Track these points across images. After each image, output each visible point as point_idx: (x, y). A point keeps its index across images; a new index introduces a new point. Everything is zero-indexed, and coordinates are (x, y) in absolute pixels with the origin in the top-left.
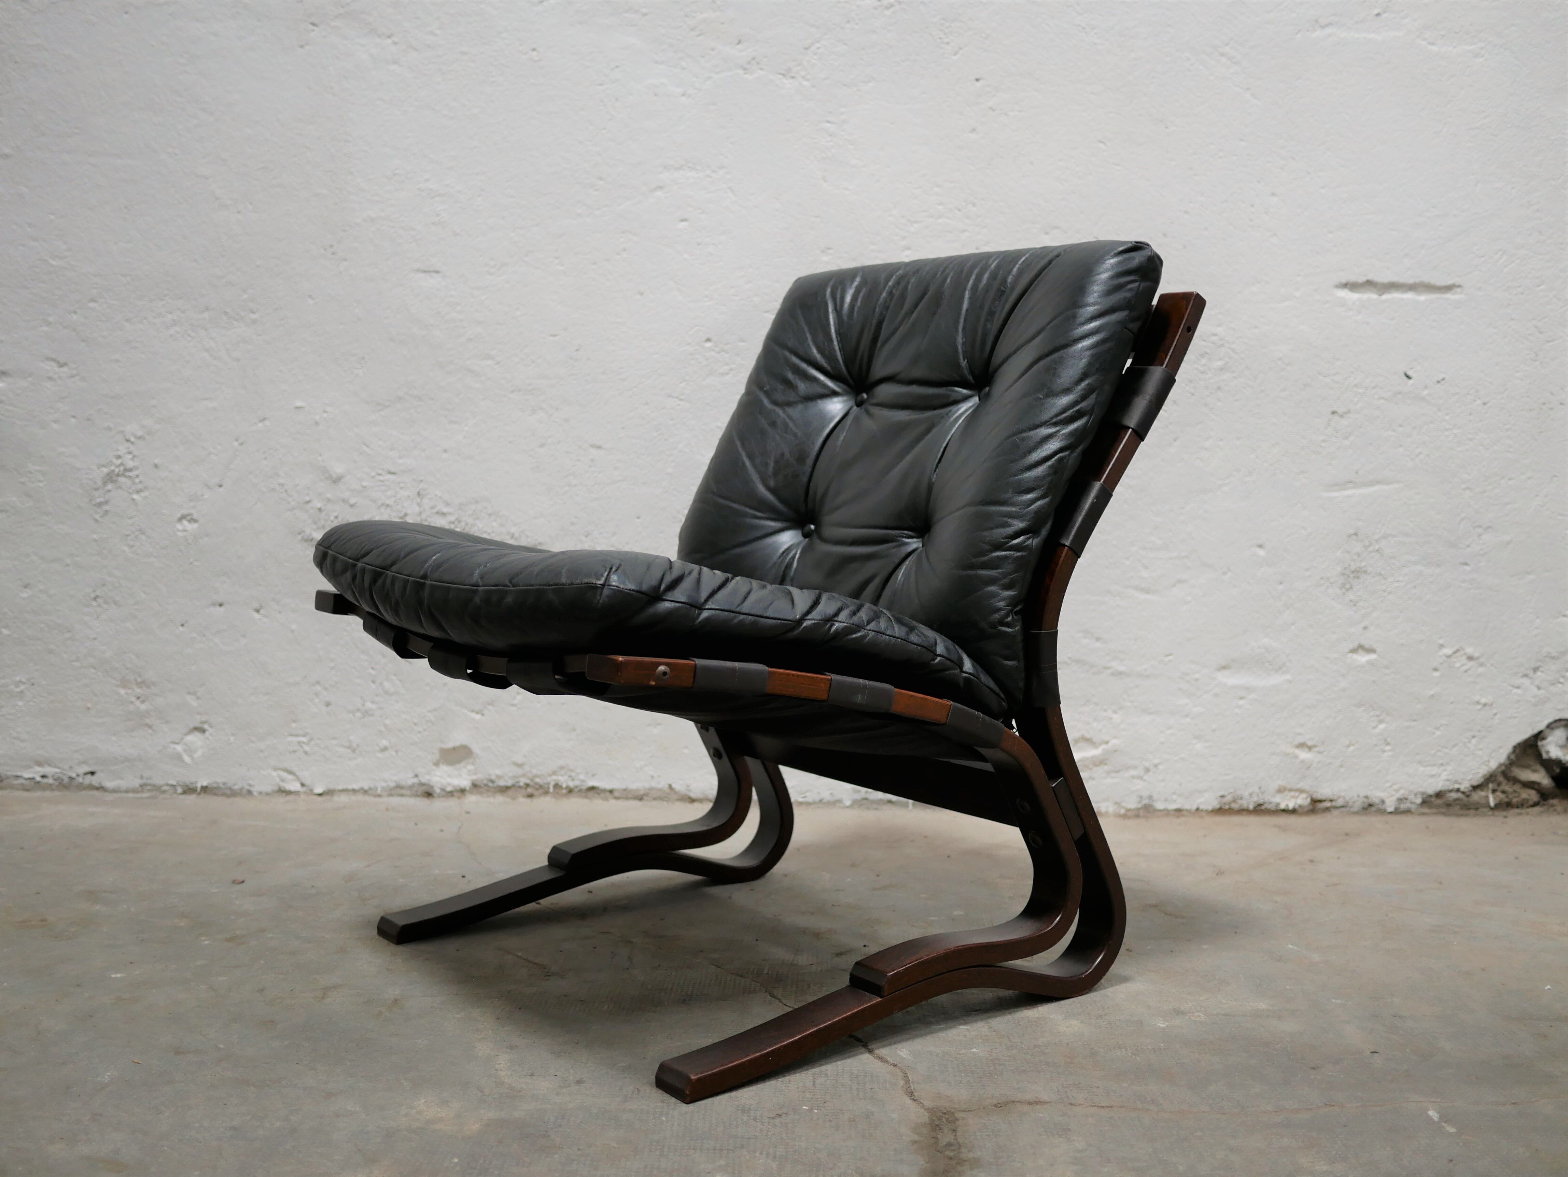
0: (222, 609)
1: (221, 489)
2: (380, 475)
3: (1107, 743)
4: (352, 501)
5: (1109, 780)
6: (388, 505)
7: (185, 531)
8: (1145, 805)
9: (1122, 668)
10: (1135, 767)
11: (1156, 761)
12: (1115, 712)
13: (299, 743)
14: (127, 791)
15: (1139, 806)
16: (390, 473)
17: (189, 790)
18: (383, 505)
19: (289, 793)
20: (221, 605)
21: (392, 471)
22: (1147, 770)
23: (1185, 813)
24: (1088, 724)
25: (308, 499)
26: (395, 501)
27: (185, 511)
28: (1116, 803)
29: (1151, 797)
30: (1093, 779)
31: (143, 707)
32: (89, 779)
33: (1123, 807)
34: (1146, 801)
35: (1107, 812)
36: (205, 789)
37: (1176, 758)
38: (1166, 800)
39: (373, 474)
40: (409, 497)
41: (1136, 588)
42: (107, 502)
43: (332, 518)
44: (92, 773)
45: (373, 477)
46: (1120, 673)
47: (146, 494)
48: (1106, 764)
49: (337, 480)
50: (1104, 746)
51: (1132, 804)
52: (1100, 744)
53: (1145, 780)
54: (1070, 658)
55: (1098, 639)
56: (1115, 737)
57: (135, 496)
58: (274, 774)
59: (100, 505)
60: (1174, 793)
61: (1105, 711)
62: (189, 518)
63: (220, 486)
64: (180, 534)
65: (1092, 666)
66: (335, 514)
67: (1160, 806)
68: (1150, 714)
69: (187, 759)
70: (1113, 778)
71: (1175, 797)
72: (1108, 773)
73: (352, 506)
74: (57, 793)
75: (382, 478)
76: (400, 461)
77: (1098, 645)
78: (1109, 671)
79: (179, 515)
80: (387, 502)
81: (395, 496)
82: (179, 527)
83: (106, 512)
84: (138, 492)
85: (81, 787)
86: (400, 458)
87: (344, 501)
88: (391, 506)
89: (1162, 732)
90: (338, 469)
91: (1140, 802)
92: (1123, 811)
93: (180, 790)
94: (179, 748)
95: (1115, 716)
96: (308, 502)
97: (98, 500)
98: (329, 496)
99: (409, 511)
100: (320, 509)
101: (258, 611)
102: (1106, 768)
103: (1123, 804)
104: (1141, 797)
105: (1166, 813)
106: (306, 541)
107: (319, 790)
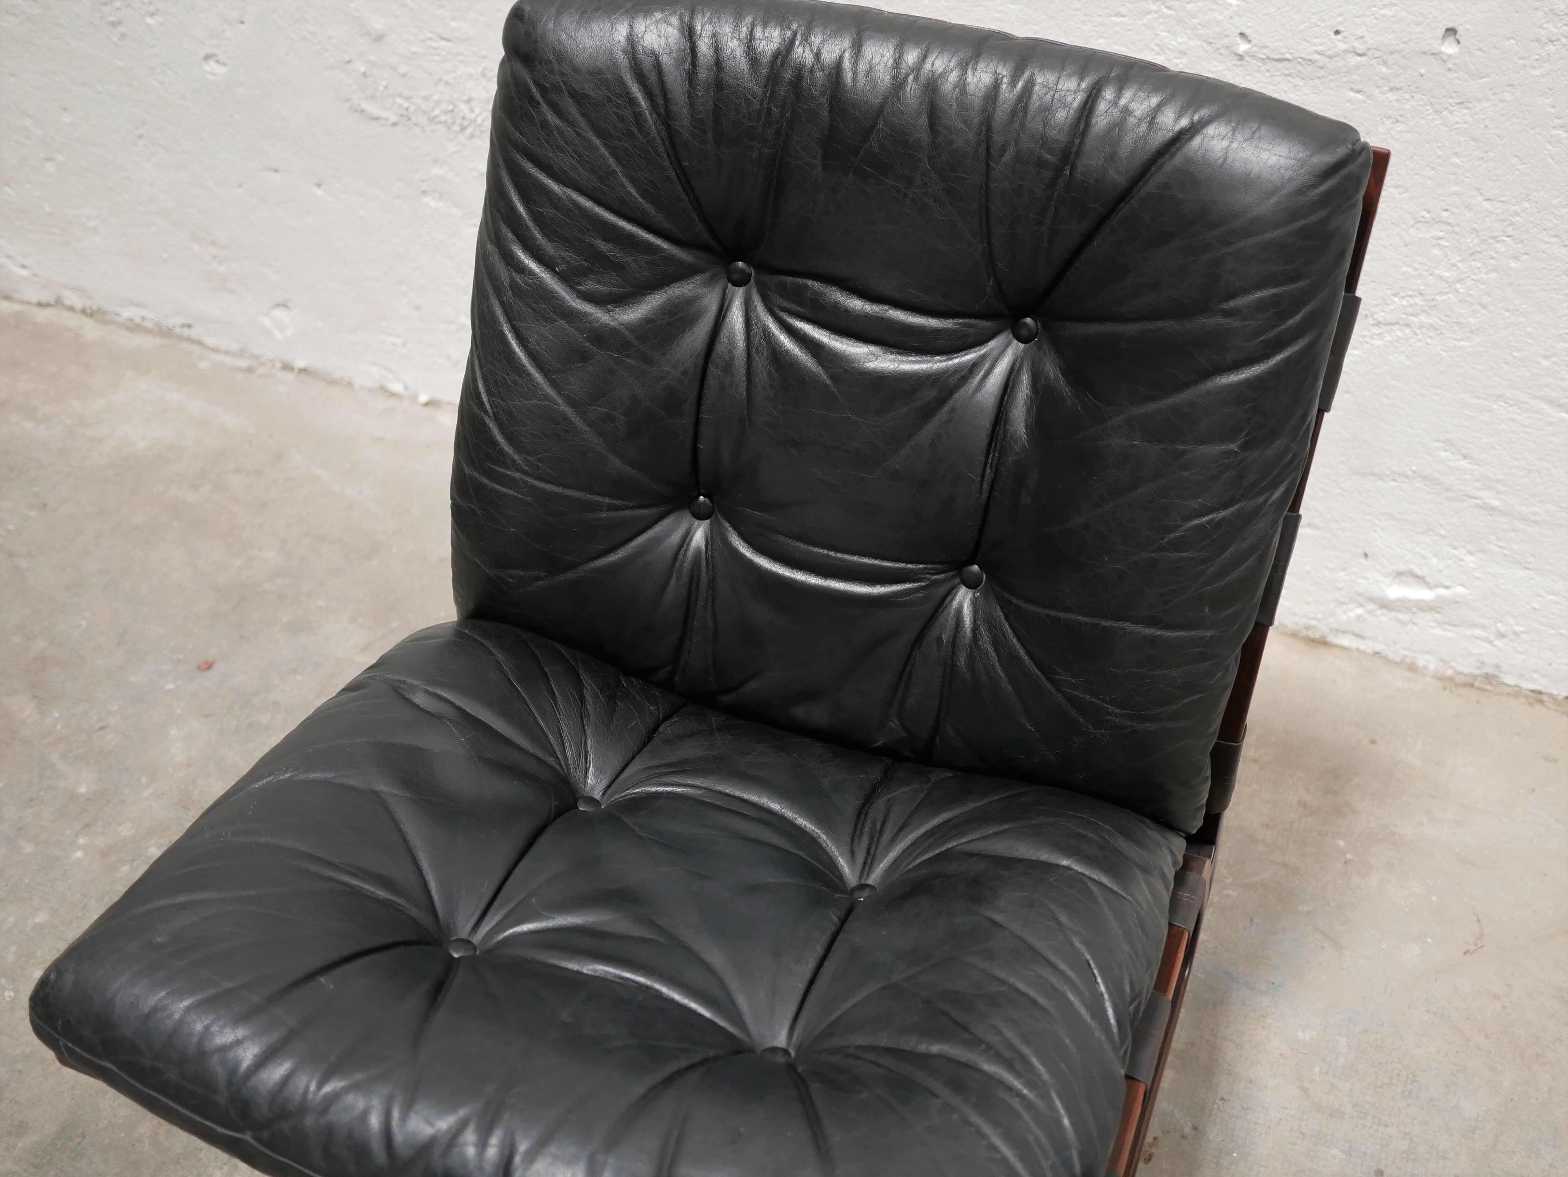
0: (276, 177)
1: (243, 27)
2: (431, 39)
3: (1447, 588)
4: (403, 69)
5: (1438, 632)
6: (447, 83)
7: (214, 74)
8: (1487, 674)
9: (1495, 503)
10: (1484, 627)
11: (1519, 629)
12: (1470, 553)
13: (394, 344)
14: (227, 353)
15: (1478, 672)
16: (443, 38)
17: (287, 367)
18: (440, 80)
19: (392, 395)
20: (276, 171)
21: (446, 35)
22: (1501, 635)
23: (1545, 698)
24: (1424, 558)
25: (347, 58)
26: (455, 78)
27: (209, 50)
28: (1442, 661)
29: (1498, 667)
30: (1415, 624)
31: (221, 269)
32: (186, 332)
33: (1452, 667)
34: (1490, 670)
35: (1425, 668)
36: (304, 371)
37: (1552, 632)
38: (1522, 676)
39: (422, 37)
40: (471, 76)
41: (1551, 402)
42: (120, 23)
43: (381, 88)
44: (189, 326)
45: (423, 41)
46: (1492, 508)
47: (159, 19)
48: (1438, 612)
49: (379, 38)
50: (1442, 591)
51: (1467, 667)
52: (1436, 586)
53: (1495, 646)
54: (1414, 472)
55: (1465, 457)
56: (1461, 585)
57: (149, 20)
58: (374, 369)
59: (114, 24)
60: (1536, 671)
61: (1455, 548)
62: (215, 58)
63: (242, 23)
64: (210, 77)
65: (1447, 490)
66: (385, 83)
67: (1510, 680)
68: (1526, 568)
69: (279, 336)
70: (1445, 630)
71: (1535, 676)
72: (1439, 624)
73: (403, 75)
74: (158, 341)
75: (434, 44)
76: (454, 24)
77: (1465, 464)
78: (1474, 501)
79: (202, 54)
80: (446, 78)
81: (454, 72)
82: (206, 67)
83: (123, 36)
84: (152, 15)
85: (181, 338)
86: (453, 19)
87: (394, 68)
88: (450, 85)
89: (1540, 596)
90: (378, 25)
91: (1479, 668)
92: (1449, 673)
93: (278, 365)
94: (267, 322)
95: (1469, 558)
96: (349, 62)
97: (111, 19)
98: (372, 58)
99: (474, 95)
100: (365, 74)
101: (319, 185)
102: (1437, 616)
103: (1452, 664)
104: (1483, 663)
105: (1516, 693)
106: (356, 111)
107: (423, 399)
